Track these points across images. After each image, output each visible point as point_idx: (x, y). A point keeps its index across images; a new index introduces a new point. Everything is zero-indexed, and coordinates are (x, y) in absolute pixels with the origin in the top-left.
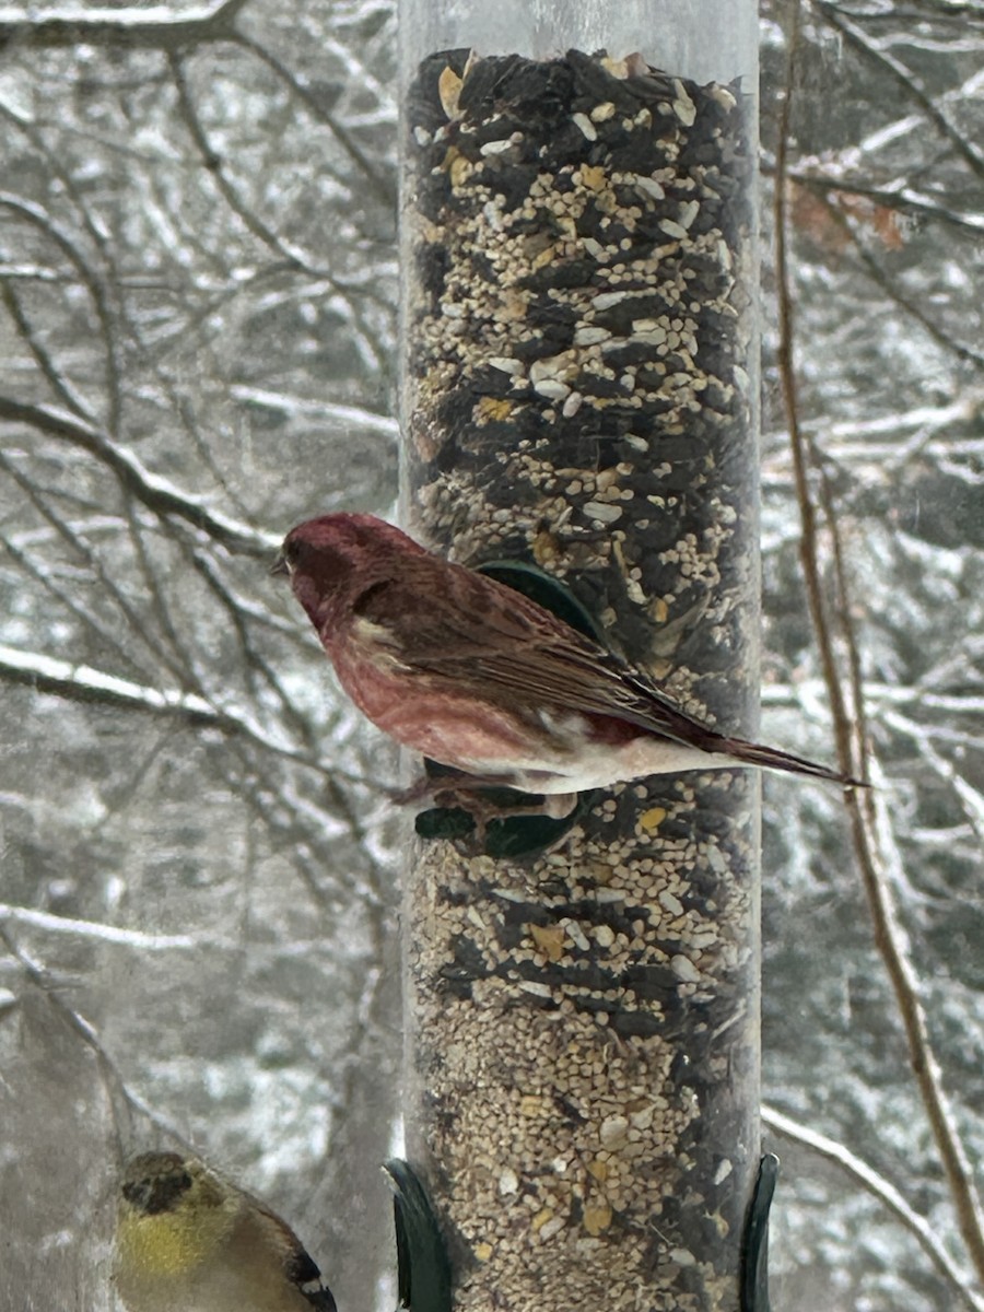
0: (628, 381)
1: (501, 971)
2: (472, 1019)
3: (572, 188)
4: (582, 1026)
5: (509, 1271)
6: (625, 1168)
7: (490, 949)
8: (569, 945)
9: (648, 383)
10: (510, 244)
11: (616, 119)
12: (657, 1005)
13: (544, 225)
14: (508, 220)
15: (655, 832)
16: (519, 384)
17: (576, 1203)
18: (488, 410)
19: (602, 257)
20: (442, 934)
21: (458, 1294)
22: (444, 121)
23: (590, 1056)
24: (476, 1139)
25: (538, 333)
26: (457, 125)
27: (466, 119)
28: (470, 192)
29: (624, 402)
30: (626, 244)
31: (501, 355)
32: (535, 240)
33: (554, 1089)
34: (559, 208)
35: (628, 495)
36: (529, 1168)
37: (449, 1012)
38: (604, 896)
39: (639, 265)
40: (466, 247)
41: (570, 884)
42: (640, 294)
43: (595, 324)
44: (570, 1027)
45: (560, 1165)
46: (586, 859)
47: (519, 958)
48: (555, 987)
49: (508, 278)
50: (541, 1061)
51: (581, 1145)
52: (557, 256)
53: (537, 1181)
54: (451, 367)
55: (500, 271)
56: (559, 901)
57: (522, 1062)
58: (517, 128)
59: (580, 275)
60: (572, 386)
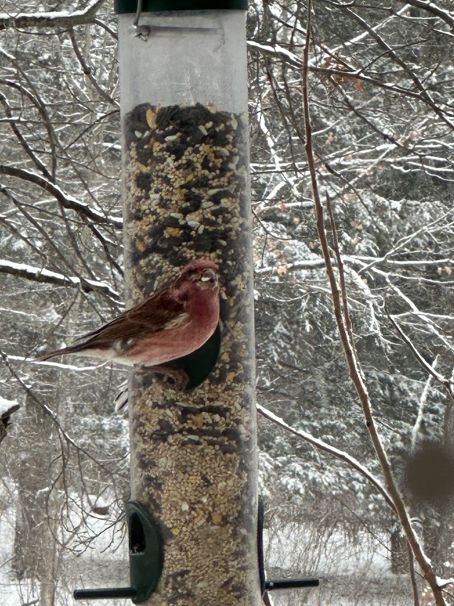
0: (220, 220)
1: (180, 432)
2: (169, 449)
3: (199, 152)
4: (210, 450)
5: (186, 538)
6: (226, 500)
7: (176, 424)
8: (205, 421)
9: (226, 221)
10: (177, 173)
11: (213, 127)
12: (234, 442)
13: (189, 165)
14: (176, 164)
15: (232, 381)
16: (182, 222)
17: (210, 513)
18: (169, 232)
19: (210, 177)
20: (155, 420)
21: (166, 547)
22: (149, 129)
23: (214, 461)
24: (171, 492)
25: (188, 204)
26: (154, 131)
27: (157, 128)
28: (160, 154)
29: (219, 228)
30: (218, 172)
31: (174, 212)
32: (187, 171)
33: (201, 473)
34: (195, 159)
35: (221, 261)
36: (193, 501)
37: (159, 447)
38: (217, 404)
39: (222, 179)
40: (160, 173)
41: (205, 399)
42: (222, 190)
43: (209, 200)
44: (206, 451)
45: (205, 500)
46: (210, 391)
47: (187, 427)
48: (200, 437)
49: (177, 185)
50: (197, 463)
51: (211, 492)
52: (195, 177)
53: (196, 506)
54: (154, 217)
55: (174, 182)
56: (201, 406)
57: (190, 464)
58: (179, 131)
59: (203, 183)
60: (201, 223)
